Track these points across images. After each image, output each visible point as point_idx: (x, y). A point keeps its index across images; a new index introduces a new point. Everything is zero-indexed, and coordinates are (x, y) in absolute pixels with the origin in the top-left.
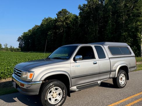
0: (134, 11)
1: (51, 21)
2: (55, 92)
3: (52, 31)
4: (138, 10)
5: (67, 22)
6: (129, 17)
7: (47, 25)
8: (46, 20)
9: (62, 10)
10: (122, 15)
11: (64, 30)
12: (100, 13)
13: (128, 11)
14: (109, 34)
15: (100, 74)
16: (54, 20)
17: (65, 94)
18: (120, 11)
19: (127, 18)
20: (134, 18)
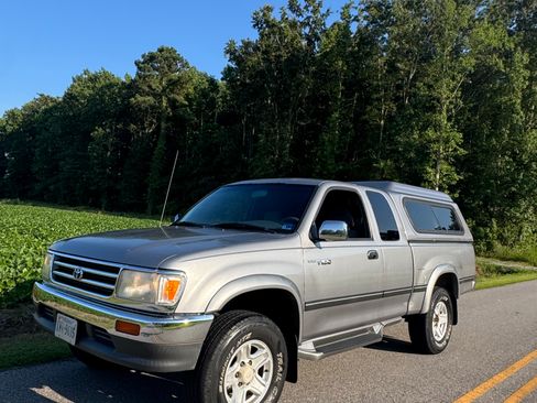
0: (419, 89)
1: (110, 86)
2: (247, 361)
3: (111, 128)
4: (430, 87)
5: (177, 97)
6: (401, 107)
7: (91, 99)
8: (91, 80)
9: (161, 50)
10: (378, 100)
11: (158, 127)
12: (304, 81)
13: (399, 87)
14: (329, 162)
15: (383, 296)
16: (123, 83)
17: (281, 369)
18: (371, 81)
19: (395, 109)
20: (416, 115)
